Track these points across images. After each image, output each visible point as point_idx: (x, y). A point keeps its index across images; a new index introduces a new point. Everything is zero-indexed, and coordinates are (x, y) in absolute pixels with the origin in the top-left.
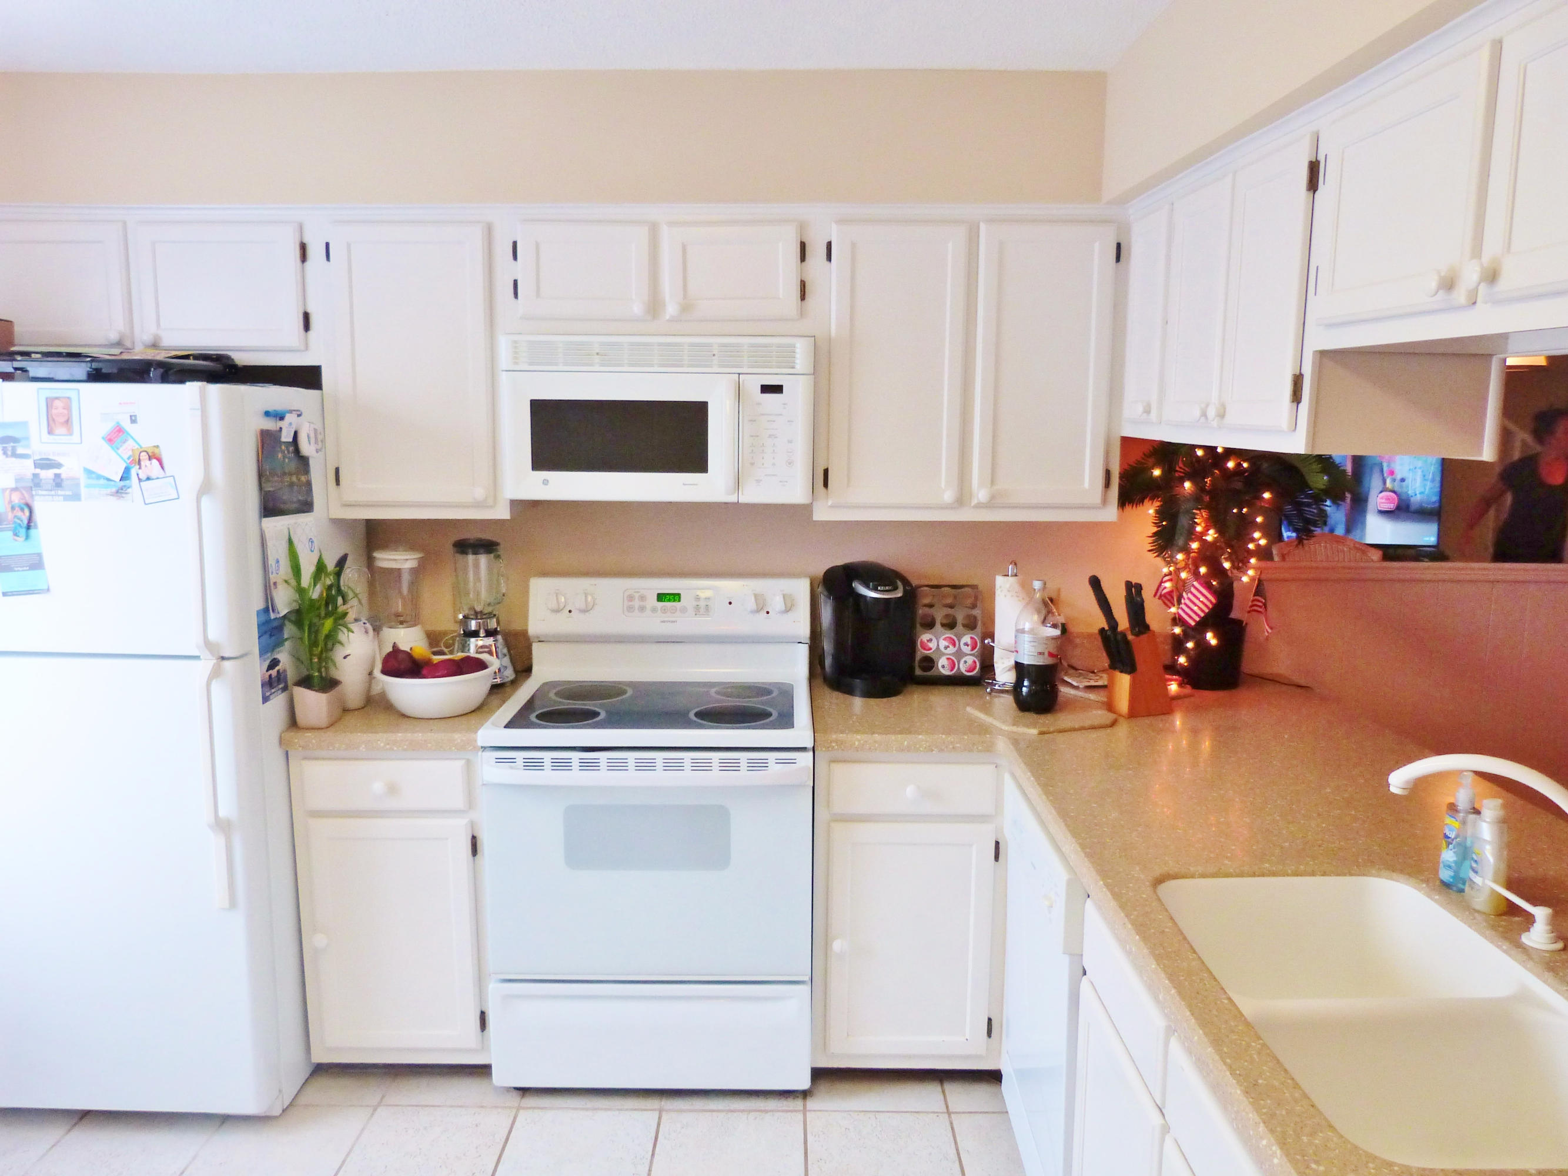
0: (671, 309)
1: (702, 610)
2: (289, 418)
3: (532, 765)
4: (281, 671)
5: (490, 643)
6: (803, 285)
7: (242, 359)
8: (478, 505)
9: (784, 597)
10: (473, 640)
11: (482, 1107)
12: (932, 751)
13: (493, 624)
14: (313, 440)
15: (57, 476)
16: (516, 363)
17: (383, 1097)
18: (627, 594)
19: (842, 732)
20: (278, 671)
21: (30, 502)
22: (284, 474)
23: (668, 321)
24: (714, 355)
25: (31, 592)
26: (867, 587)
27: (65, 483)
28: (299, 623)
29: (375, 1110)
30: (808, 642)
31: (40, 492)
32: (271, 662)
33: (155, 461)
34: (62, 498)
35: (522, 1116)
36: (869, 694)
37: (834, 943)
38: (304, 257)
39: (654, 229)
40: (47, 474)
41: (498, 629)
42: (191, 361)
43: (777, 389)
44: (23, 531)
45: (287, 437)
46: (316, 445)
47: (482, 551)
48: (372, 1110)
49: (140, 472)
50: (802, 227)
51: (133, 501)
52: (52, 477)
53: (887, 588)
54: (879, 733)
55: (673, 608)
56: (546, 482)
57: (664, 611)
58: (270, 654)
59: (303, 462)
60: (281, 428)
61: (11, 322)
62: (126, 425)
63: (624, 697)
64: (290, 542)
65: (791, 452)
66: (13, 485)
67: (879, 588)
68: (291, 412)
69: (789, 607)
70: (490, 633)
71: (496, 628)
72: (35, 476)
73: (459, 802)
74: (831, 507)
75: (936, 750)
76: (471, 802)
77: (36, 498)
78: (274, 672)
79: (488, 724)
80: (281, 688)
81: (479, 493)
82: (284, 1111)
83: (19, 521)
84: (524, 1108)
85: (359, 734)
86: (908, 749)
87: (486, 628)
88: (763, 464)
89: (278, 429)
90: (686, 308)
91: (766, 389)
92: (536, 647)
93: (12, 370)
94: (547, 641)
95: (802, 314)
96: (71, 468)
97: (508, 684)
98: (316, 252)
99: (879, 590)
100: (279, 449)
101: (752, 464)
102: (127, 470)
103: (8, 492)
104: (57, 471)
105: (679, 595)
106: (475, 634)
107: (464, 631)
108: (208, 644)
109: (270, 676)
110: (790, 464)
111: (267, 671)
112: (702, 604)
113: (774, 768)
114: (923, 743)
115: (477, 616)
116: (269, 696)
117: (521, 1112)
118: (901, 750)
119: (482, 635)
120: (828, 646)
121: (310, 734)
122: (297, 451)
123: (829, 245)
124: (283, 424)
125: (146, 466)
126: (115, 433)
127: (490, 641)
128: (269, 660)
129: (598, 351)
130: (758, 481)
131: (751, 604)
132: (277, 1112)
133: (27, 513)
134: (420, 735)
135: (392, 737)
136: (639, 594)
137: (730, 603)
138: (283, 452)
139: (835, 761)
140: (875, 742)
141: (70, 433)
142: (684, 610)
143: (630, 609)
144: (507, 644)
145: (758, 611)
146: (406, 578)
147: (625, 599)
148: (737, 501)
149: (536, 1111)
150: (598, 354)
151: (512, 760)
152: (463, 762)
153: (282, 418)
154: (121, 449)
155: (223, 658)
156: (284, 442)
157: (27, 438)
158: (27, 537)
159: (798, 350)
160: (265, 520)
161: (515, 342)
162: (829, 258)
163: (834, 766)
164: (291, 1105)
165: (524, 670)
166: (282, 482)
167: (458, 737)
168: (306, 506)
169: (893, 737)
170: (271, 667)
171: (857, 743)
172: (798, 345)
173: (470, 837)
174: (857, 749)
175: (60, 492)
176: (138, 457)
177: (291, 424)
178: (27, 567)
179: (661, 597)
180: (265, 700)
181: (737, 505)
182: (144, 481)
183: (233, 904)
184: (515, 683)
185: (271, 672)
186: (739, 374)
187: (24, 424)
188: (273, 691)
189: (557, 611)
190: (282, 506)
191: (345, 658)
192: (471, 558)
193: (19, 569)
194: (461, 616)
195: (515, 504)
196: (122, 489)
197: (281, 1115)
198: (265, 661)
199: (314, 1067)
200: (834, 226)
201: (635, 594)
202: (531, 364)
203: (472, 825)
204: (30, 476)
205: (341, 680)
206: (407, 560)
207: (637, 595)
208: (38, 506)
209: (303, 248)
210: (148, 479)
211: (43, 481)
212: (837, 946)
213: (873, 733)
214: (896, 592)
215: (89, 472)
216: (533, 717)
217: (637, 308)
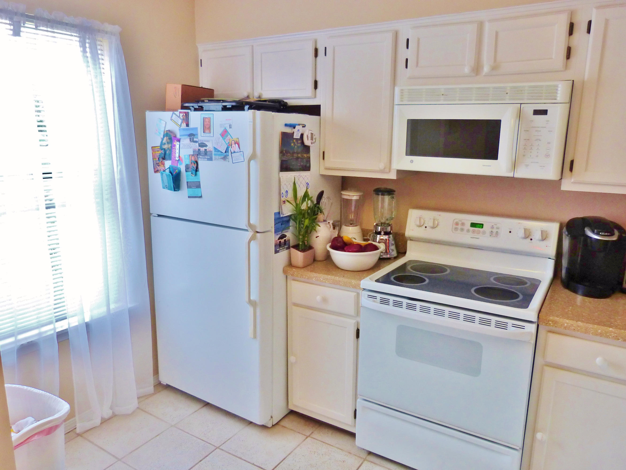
0: (486, 69)
1: (494, 234)
2: (297, 127)
3: (384, 302)
4: (286, 240)
5: (386, 238)
6: (569, 50)
7: (291, 102)
8: (382, 171)
9: (542, 233)
10: (378, 236)
11: (350, 453)
12: (619, 339)
13: (389, 229)
14: (310, 138)
15: (206, 150)
16: (402, 101)
17: (312, 433)
18: (456, 221)
19: (557, 316)
20: (285, 240)
21: (197, 160)
22: (294, 153)
23: (485, 76)
24: (507, 93)
25: (196, 197)
26: (593, 232)
27: (208, 153)
28: (295, 220)
29: (307, 438)
30: (554, 258)
31: (200, 157)
32: (280, 236)
33: (237, 145)
34: (206, 159)
35: (366, 464)
36: (588, 294)
37: (538, 433)
38: (316, 55)
39: (481, 25)
40: (202, 149)
41: (391, 232)
42: (267, 103)
43: (544, 112)
44: (194, 172)
45: (297, 136)
46: (311, 141)
47: (386, 194)
48: (305, 438)
49: (232, 149)
50: (572, 14)
51: (229, 162)
52: (204, 150)
53: (606, 234)
54: (582, 321)
55: (478, 231)
56: (412, 161)
57: (474, 232)
58: (281, 232)
59: (307, 149)
60: (294, 132)
61: (214, 90)
62: (228, 129)
63: (445, 273)
64: (294, 184)
65: (549, 149)
66: (192, 154)
67: (601, 233)
68: (299, 125)
69: (544, 237)
70: (386, 233)
71: (390, 231)
72: (199, 150)
73: (352, 312)
74: (572, 183)
75: (621, 339)
76: (358, 313)
77: (199, 159)
78: (282, 241)
79: (368, 278)
80: (286, 248)
81: (381, 166)
82: (273, 426)
83: (193, 168)
84: (367, 460)
85: (313, 273)
86: (601, 335)
87: (385, 231)
88: (531, 156)
89: (293, 132)
90: (495, 68)
91: (537, 112)
92: (409, 242)
93: (198, 107)
94: (414, 240)
95: (566, 67)
96: (210, 147)
97: (392, 259)
98: (321, 52)
99: (601, 235)
100: (292, 142)
101: (524, 155)
102: (227, 149)
103: (191, 156)
104: (205, 148)
105: (483, 225)
106: (379, 233)
107: (375, 231)
108: (250, 225)
109: (280, 242)
110: (547, 156)
111: (279, 239)
112: (495, 230)
113: (511, 329)
114: (613, 333)
115: (382, 224)
116: (279, 251)
117: (366, 462)
118: (596, 334)
119: (382, 234)
120: (565, 263)
121: (294, 270)
122: (303, 143)
123: (590, 23)
124: (295, 130)
125: (234, 147)
126: (224, 132)
127: (386, 237)
128: (280, 235)
129: (443, 93)
130: (527, 166)
131: (521, 233)
132: (270, 425)
133: (196, 165)
134: (338, 278)
135: (326, 276)
136: (462, 222)
137: (510, 232)
138: (294, 143)
139: (550, 331)
140: (578, 326)
141: (210, 133)
142: (484, 233)
143: (456, 229)
144: (395, 239)
145: (526, 237)
146: (353, 204)
147: (454, 224)
148: (513, 177)
149: (372, 464)
150: (443, 95)
151: (375, 297)
152: (355, 294)
153: (294, 128)
154: (226, 139)
155: (257, 232)
156: (295, 138)
157: (197, 135)
158: (196, 175)
159: (559, 89)
160: (281, 173)
161: (402, 90)
162: (589, 31)
163: (550, 334)
164: (277, 424)
165: (402, 252)
166: (293, 156)
167: (354, 282)
168: (307, 168)
169: (591, 326)
170: (281, 238)
171: (566, 325)
172: (560, 86)
173: (356, 329)
174: (565, 328)
175: (206, 157)
176: (231, 143)
177: (298, 130)
178: (195, 187)
179: (473, 225)
180: (276, 252)
181: (513, 179)
182: (233, 153)
183: (255, 337)
184: (396, 258)
185: (280, 240)
186: (521, 104)
187: (196, 129)
188: (281, 248)
189: (420, 226)
190: (291, 167)
191: (317, 237)
192: (380, 197)
193: (193, 187)
194: (375, 224)
195: (399, 172)
196: (225, 157)
197: (271, 427)
198: (277, 235)
199: (290, 411)
200: (594, 10)
201: (459, 222)
202: (409, 101)
203: (358, 323)
204: (197, 150)
205: (313, 246)
206: (354, 195)
207: (460, 222)
208: (200, 162)
209: (316, 50)
210: (234, 152)
211: (201, 152)
212: (539, 436)
213: (579, 321)
214: (613, 236)
215: (215, 149)
216: (392, 279)
217: (467, 70)
